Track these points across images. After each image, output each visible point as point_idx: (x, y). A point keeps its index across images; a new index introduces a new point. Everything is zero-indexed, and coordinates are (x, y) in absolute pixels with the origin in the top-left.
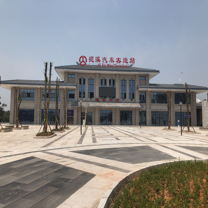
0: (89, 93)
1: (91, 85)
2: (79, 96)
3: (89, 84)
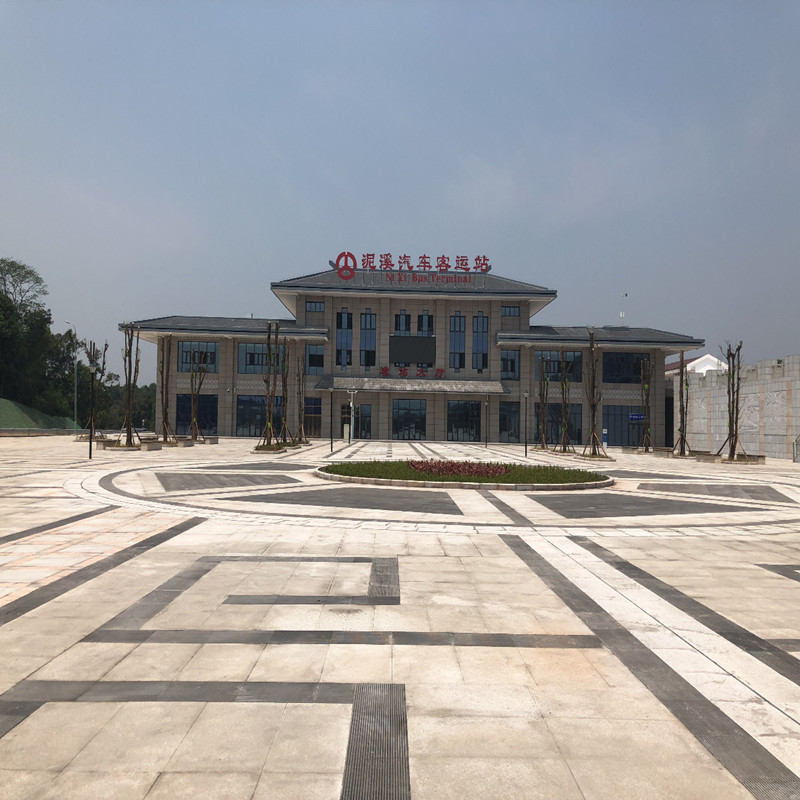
0: (363, 353)
1: (369, 330)
2: (335, 360)
3: (363, 326)
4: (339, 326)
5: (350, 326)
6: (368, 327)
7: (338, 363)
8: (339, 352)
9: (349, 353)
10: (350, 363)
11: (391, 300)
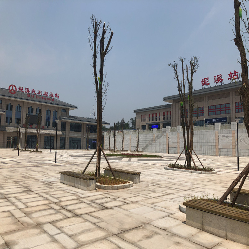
0: (16, 119)
1: (19, 112)
3: (17, 110)
4: (7, 109)
5: (11, 109)
6: (18, 110)
7: (6, 122)
8: (7, 118)
9: (11, 119)
10: (11, 122)
11: (27, 102)
